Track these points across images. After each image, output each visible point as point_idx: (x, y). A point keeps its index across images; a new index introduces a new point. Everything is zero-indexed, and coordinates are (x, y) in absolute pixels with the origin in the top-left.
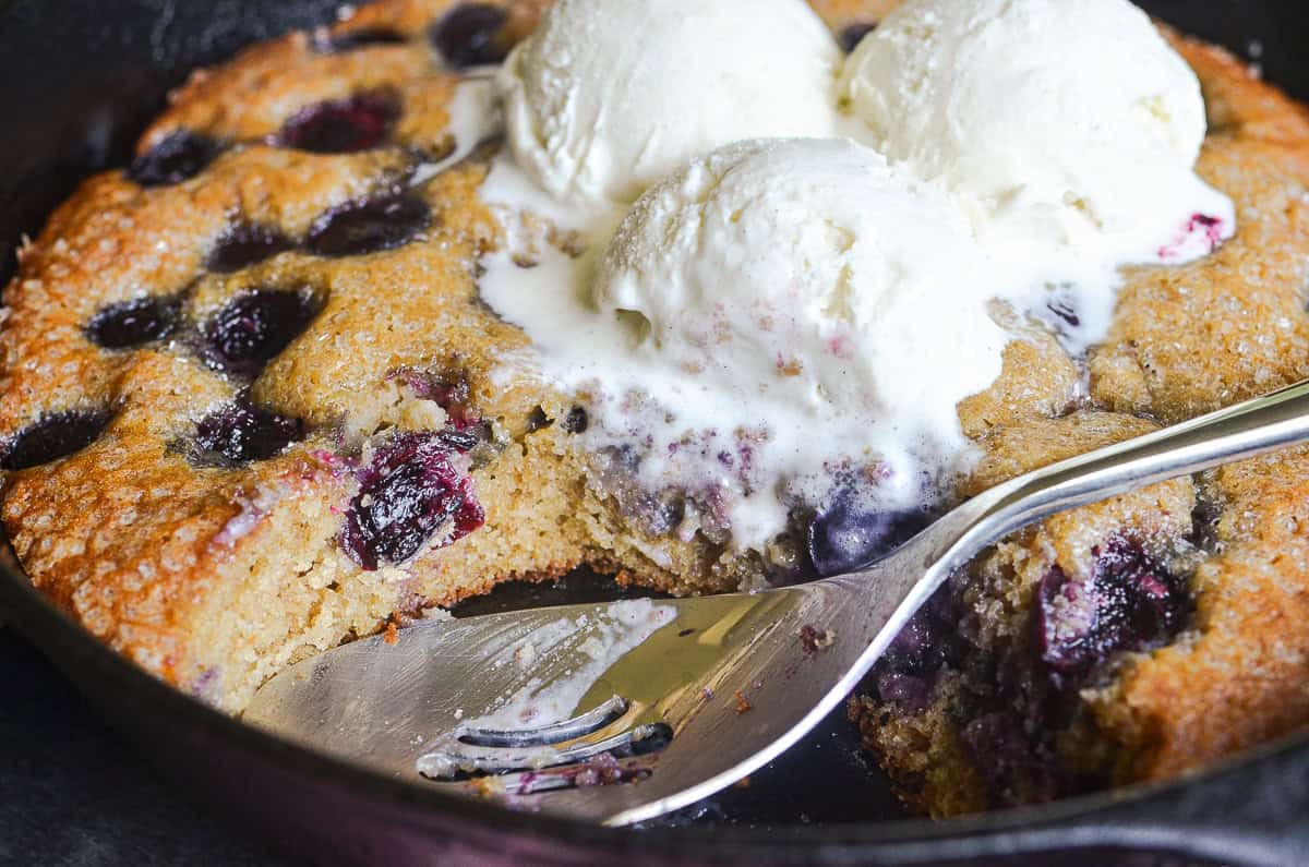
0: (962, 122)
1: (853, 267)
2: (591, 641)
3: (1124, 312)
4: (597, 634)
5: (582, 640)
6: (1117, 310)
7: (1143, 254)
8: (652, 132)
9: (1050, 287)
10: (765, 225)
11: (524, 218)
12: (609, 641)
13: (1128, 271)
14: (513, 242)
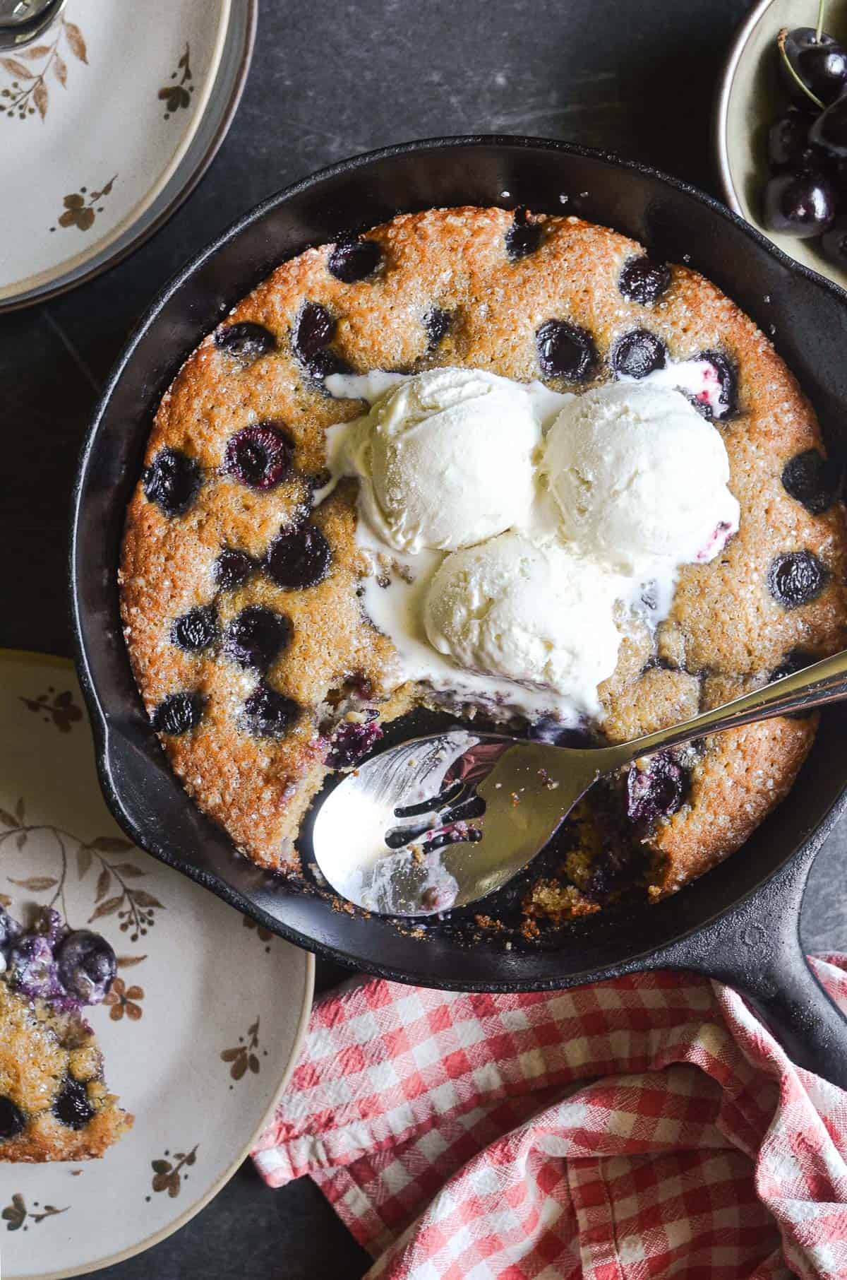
0: (604, 539)
1: (553, 661)
2: (443, 752)
3: (678, 600)
4: (443, 748)
5: (437, 752)
6: (674, 598)
7: (690, 558)
8: (448, 537)
9: (643, 585)
10: (512, 647)
11: (379, 557)
12: (449, 751)
13: (682, 568)
14: (375, 570)
